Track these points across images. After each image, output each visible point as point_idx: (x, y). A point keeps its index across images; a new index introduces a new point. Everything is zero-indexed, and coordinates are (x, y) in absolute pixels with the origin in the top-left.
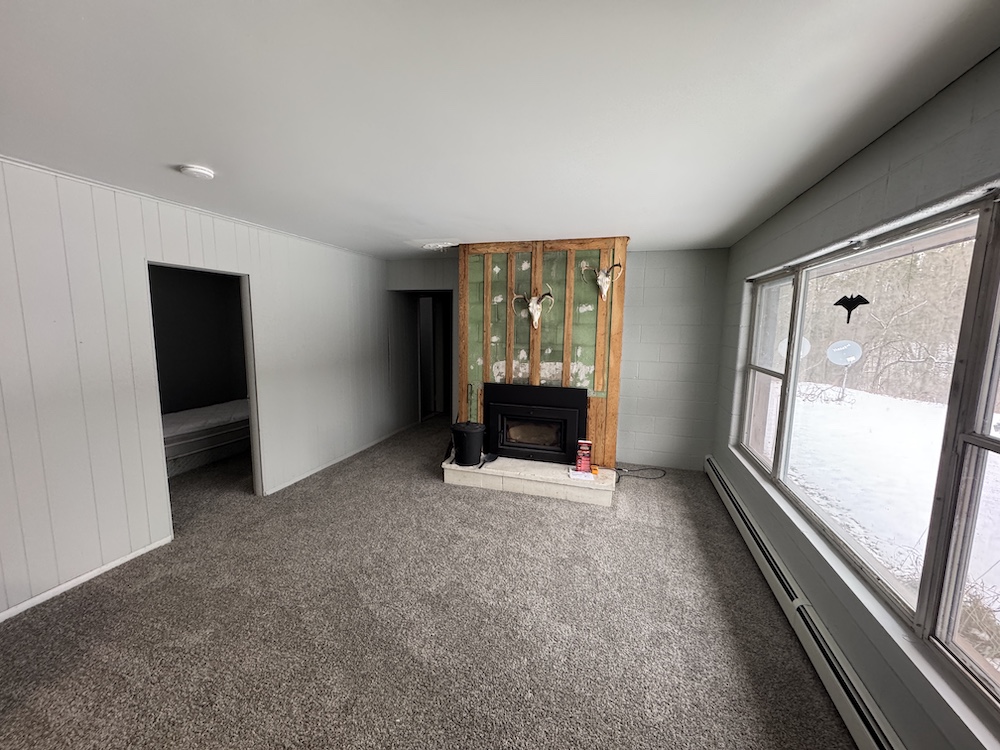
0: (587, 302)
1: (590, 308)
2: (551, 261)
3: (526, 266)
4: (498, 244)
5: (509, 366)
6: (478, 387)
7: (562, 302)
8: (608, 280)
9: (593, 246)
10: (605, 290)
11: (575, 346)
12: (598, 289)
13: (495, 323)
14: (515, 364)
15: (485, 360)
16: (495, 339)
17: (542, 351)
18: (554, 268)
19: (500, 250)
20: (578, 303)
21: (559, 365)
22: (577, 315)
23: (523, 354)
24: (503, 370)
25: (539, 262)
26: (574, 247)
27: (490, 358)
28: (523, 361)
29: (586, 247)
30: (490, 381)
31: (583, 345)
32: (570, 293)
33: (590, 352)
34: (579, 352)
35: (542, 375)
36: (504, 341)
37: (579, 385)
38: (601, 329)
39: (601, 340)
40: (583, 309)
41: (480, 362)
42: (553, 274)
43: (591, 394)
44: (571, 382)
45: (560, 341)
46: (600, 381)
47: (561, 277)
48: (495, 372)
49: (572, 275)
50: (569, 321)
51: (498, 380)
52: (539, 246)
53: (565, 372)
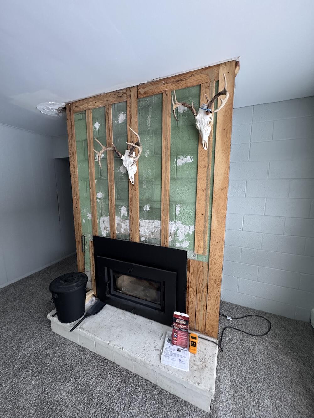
0: (185, 153)
1: (189, 159)
2: (146, 108)
3: (122, 118)
5: (112, 221)
6: (89, 239)
7: (158, 154)
10: (206, 135)
11: (174, 203)
13: (98, 179)
14: (117, 219)
15: (93, 215)
16: (100, 195)
17: (141, 208)
18: (150, 114)
20: (176, 154)
21: (157, 223)
22: (175, 169)
23: (124, 211)
24: (107, 225)
25: (134, 111)
26: (170, 87)
27: (97, 213)
28: (124, 218)
30: (98, 234)
31: (182, 203)
32: (167, 143)
33: (189, 210)
34: (178, 210)
35: (142, 233)
36: (107, 197)
37: (177, 245)
39: (202, 196)
40: (182, 161)
41: (89, 216)
42: (149, 124)
43: (190, 256)
44: (170, 243)
45: (157, 198)
46: (201, 243)
47: (157, 126)
48: (102, 226)
49: (168, 121)
50: (166, 176)
51: (104, 234)
52: (133, 93)
53: (164, 231)
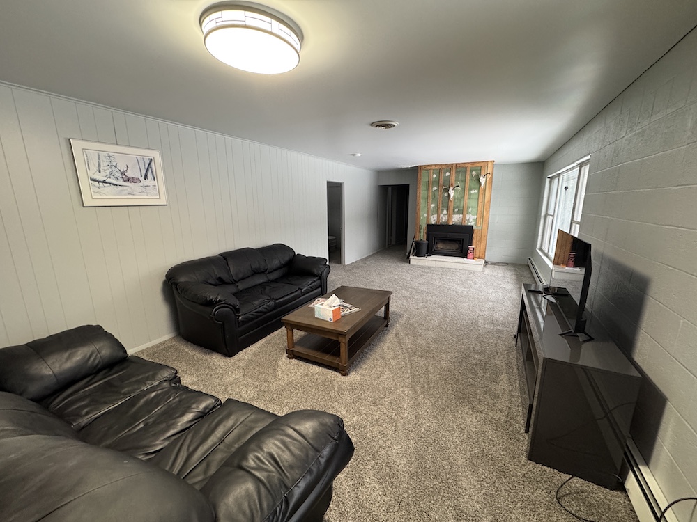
0: (475, 189)
1: (476, 191)
2: (459, 172)
3: (448, 174)
4: (435, 165)
5: (438, 217)
6: (424, 226)
7: (463, 189)
8: (485, 179)
9: (478, 165)
10: (483, 183)
11: (469, 208)
12: (480, 184)
13: (433, 199)
14: (441, 216)
15: (428, 214)
16: (433, 205)
17: (454, 210)
18: (460, 175)
19: (436, 168)
20: (471, 189)
21: (461, 216)
22: (470, 194)
23: (445, 212)
24: (436, 219)
25: (454, 172)
26: (470, 166)
27: (430, 213)
28: (445, 214)
29: (475, 165)
30: (430, 223)
31: (472, 207)
32: (467, 185)
33: (475, 210)
34: (470, 210)
35: (453, 220)
36: (437, 206)
37: (469, 224)
38: (480, 200)
39: (480, 205)
40: (472, 192)
41: (425, 215)
42: (460, 177)
43: (474, 228)
44: (466, 223)
45: (462, 206)
46: (479, 222)
47: (463, 178)
48: (432, 219)
49: (468, 177)
50: (466, 197)
51: (433, 223)
52: (454, 165)
53: (464, 219)
